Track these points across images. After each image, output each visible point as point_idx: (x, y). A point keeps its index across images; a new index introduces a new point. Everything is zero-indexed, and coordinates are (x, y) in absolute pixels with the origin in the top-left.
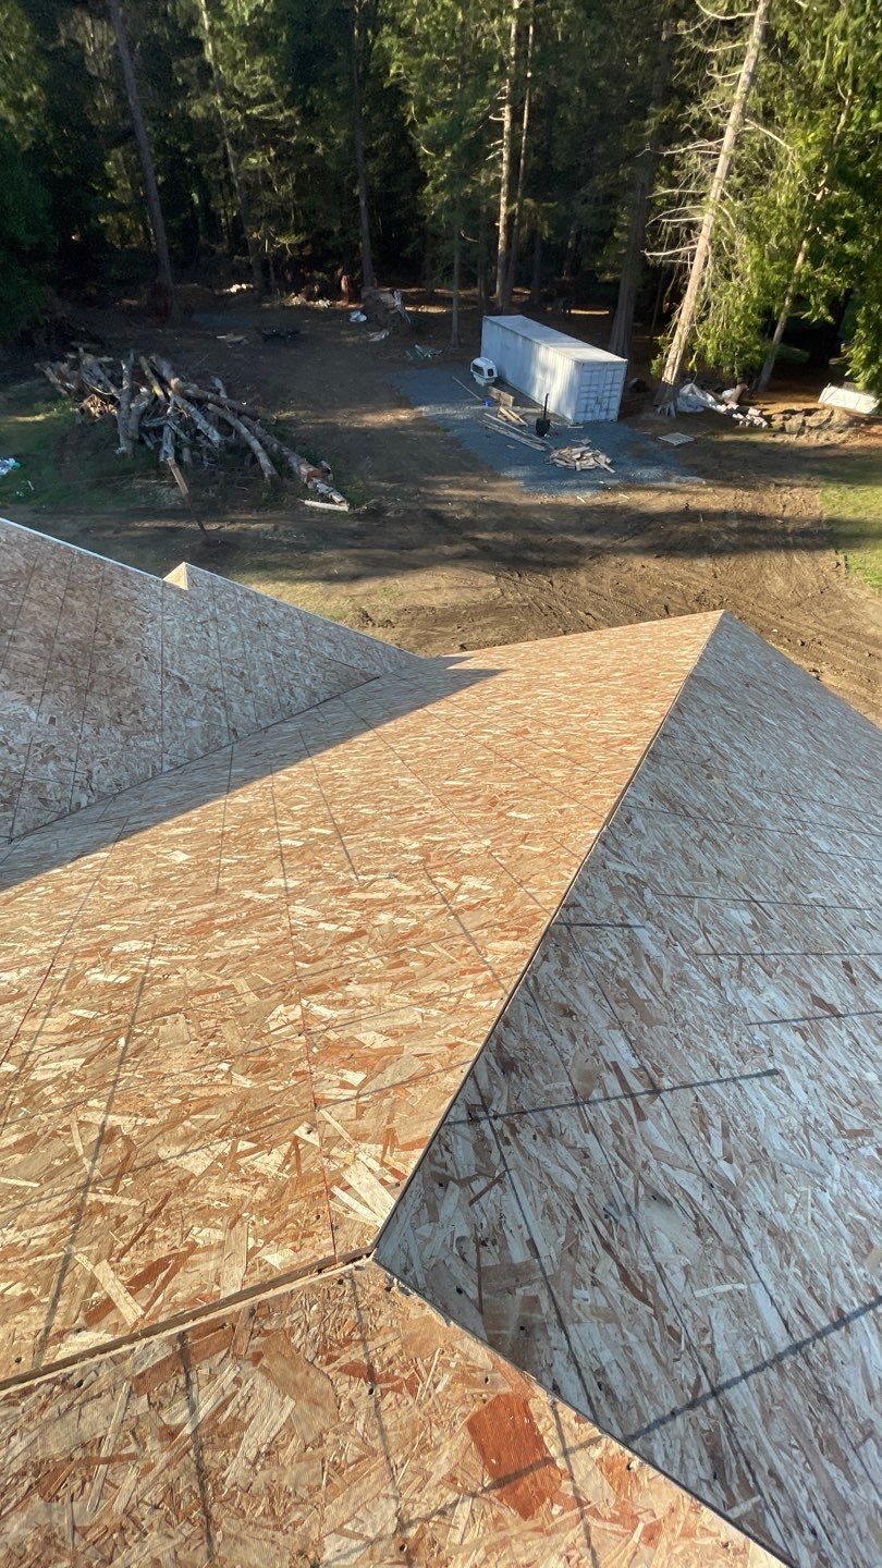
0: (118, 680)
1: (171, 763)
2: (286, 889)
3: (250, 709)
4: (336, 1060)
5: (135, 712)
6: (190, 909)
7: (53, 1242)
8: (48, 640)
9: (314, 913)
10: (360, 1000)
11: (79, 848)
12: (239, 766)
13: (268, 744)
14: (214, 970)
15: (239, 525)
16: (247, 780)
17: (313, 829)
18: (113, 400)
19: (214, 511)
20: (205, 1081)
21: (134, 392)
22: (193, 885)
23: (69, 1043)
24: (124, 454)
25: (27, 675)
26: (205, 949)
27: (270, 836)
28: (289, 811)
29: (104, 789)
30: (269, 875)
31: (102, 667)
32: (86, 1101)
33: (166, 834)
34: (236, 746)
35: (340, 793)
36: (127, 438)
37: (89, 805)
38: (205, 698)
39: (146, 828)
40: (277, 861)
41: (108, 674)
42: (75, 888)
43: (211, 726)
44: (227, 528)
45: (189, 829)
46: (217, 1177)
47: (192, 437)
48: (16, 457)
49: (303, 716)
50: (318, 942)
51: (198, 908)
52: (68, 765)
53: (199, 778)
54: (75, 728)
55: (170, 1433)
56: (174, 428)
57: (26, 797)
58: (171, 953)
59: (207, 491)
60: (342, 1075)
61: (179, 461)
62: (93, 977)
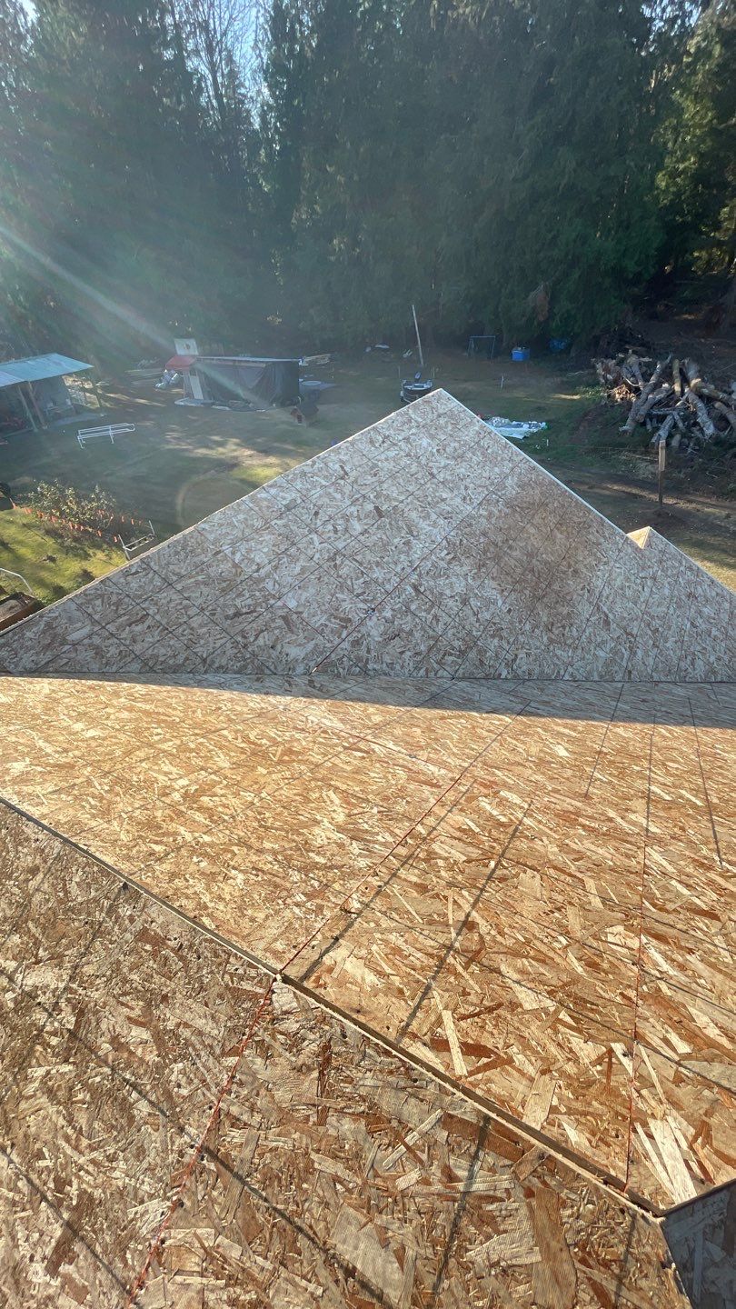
0: (563, 598)
1: (572, 675)
2: (647, 830)
3: (650, 660)
4: (663, 1013)
5: (564, 627)
6: (563, 798)
7: (423, 969)
8: (530, 555)
9: (670, 869)
10: (700, 977)
11: (493, 706)
12: (626, 703)
13: (656, 697)
14: (572, 857)
15: (694, 505)
16: (629, 719)
17: (683, 792)
18: (637, 391)
19: (678, 489)
20: (545, 940)
21: (657, 386)
22: (568, 779)
23: (459, 839)
24: (625, 432)
25: (507, 574)
26: (567, 836)
27: (640, 775)
28: (664, 764)
29: (519, 672)
30: (634, 809)
31: (556, 587)
32: (461, 889)
33: (556, 728)
34: (627, 685)
35: (720, 774)
36: (633, 420)
37: (506, 679)
38: (618, 637)
39: (544, 716)
40: (644, 801)
41: (557, 593)
42: (485, 734)
43: (613, 661)
44: (682, 505)
45: (574, 734)
46: (539, 1023)
47: (688, 428)
48: (547, 422)
49: (696, 686)
50: (668, 896)
51: (568, 800)
52: (506, 646)
53: (590, 697)
54: (520, 622)
55: (450, 1177)
56: (677, 417)
57: (472, 655)
58: (540, 822)
59: (680, 472)
60: (667, 1032)
61: (668, 444)
62: (483, 804)
